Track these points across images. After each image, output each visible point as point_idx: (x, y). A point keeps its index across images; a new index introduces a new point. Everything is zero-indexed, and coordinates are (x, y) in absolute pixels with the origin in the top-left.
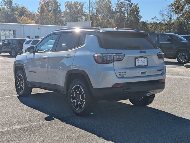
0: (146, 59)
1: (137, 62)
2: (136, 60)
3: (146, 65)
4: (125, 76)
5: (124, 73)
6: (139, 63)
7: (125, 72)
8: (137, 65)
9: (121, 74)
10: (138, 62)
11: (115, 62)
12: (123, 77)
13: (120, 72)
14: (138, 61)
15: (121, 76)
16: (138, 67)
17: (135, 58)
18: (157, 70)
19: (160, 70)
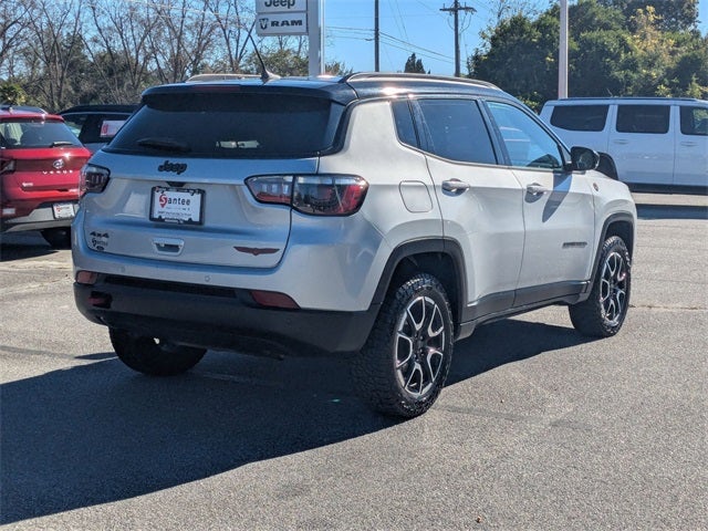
0: (198, 197)
1: (157, 203)
2: (158, 195)
3: (196, 218)
4: (106, 249)
5: (105, 240)
6: (163, 210)
7: (107, 236)
8: (156, 216)
9: (97, 239)
10: (163, 206)
12: (101, 252)
13: (94, 234)
14: (161, 200)
15: (95, 248)
16: (160, 224)
17: (153, 189)
18: (239, 249)
19: (256, 252)
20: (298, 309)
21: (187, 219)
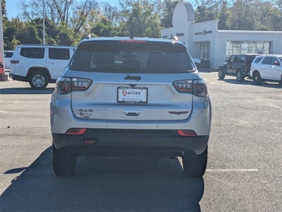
0: (145, 91)
2: (120, 91)
3: (144, 100)
4: (90, 117)
5: (90, 113)
6: (125, 97)
7: (91, 111)
8: (120, 100)
10: (124, 95)
11: (73, 93)
12: (86, 119)
13: (81, 110)
14: (123, 93)
15: (82, 117)
16: (123, 104)
17: (118, 88)
18: (170, 112)
19: (178, 113)
20: (197, 136)
21: (139, 101)
